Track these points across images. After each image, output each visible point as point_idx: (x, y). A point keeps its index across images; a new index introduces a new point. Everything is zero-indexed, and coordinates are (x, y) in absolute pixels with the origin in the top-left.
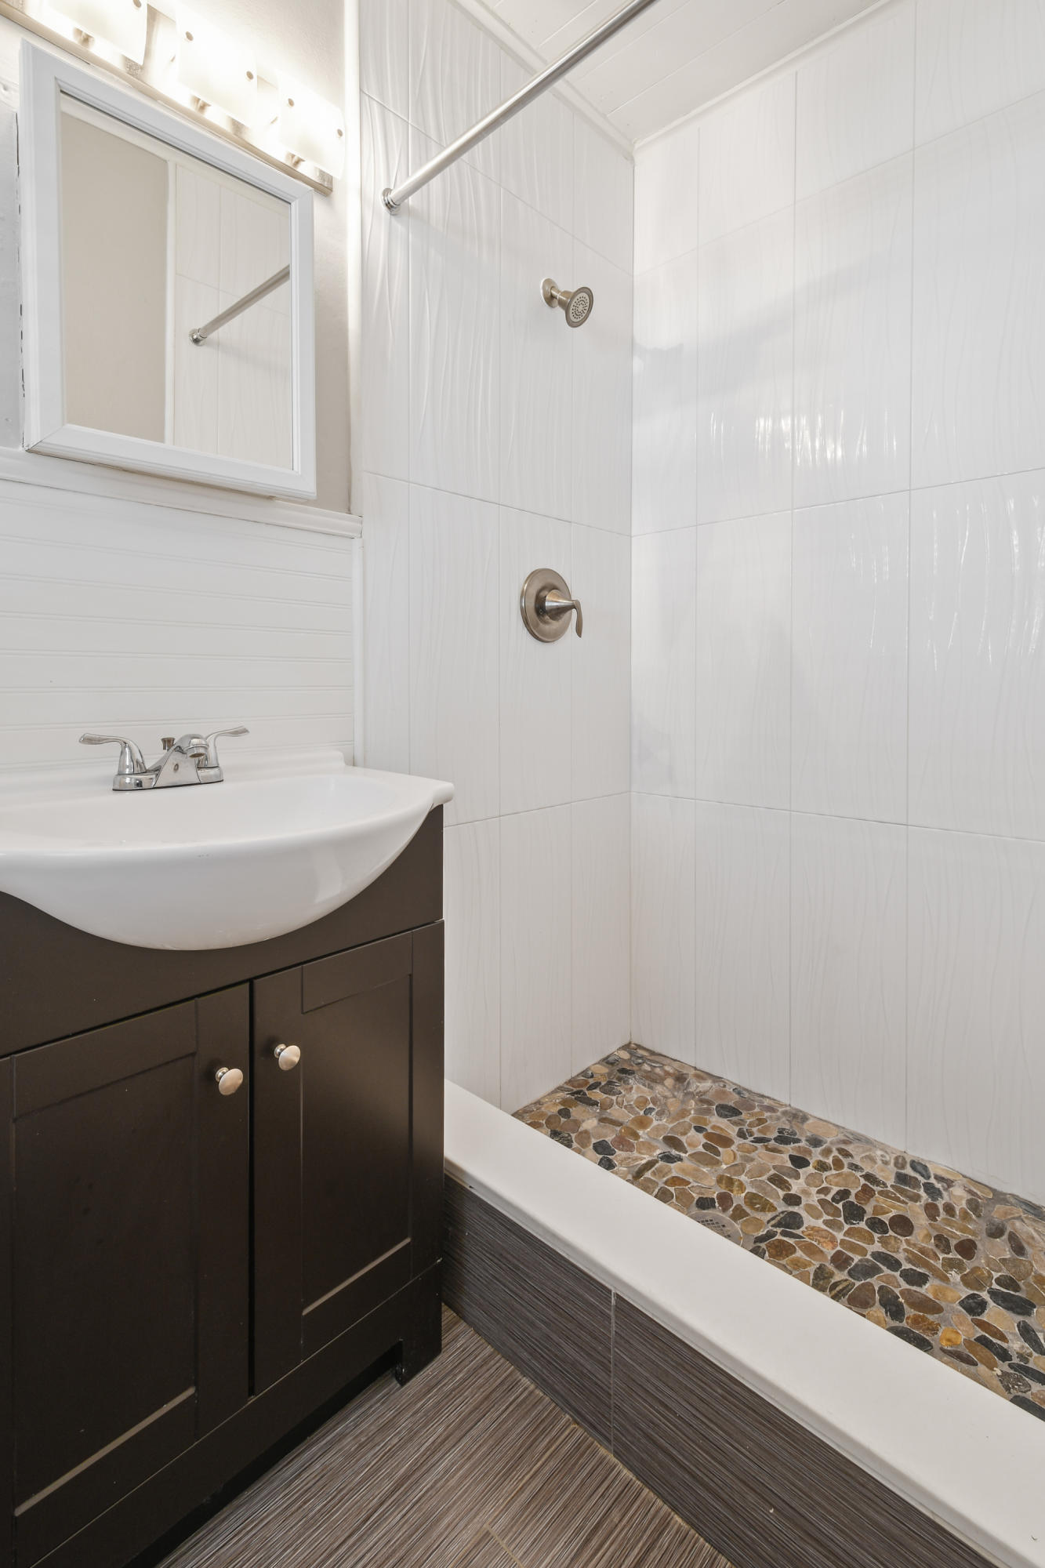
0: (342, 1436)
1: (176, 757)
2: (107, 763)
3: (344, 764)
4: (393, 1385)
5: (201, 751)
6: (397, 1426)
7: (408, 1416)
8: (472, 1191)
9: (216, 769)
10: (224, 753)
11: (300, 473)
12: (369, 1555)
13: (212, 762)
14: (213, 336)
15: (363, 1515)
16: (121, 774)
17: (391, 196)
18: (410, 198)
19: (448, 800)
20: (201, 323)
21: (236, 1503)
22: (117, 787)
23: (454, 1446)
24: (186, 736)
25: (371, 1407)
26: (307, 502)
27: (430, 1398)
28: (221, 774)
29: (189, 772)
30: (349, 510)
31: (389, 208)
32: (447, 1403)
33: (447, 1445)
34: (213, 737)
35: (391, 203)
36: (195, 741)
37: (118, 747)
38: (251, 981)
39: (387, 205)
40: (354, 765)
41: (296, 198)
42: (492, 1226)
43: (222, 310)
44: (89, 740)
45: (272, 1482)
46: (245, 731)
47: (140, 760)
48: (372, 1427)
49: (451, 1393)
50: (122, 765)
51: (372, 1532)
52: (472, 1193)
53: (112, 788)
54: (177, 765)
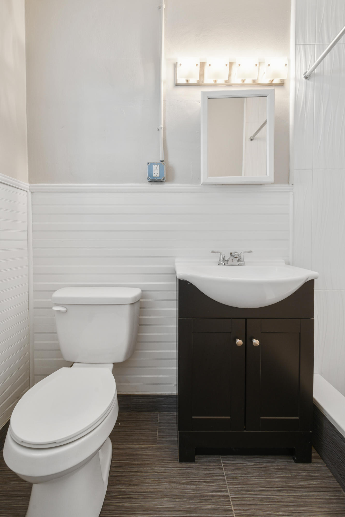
0: (273, 462)
1: (232, 258)
2: (217, 258)
3: (285, 264)
4: (292, 460)
5: (237, 256)
6: (292, 472)
7: (296, 472)
8: (326, 416)
9: (243, 262)
10: (246, 258)
11: (269, 176)
12: (276, 496)
13: (242, 260)
14: (256, 136)
15: (276, 486)
16: (220, 261)
17: (307, 74)
18: (315, 70)
19: (317, 278)
20: (252, 134)
21: (241, 456)
22: (219, 264)
23: (310, 491)
24: (234, 252)
25: (283, 461)
26: (272, 184)
27: (304, 473)
28: (245, 263)
29: (235, 262)
30: (289, 183)
31: (306, 78)
32: (310, 478)
33: (308, 489)
34: (242, 253)
35: (307, 76)
36: (236, 253)
37: (219, 254)
38: (246, 319)
39: (305, 78)
40: (289, 265)
41: (268, 94)
42: (333, 432)
43: (259, 127)
44: (213, 252)
45: (252, 459)
46: (252, 252)
47: (224, 258)
48: (283, 467)
49: (313, 477)
50: (220, 259)
51: (278, 492)
52: (326, 417)
53: (218, 264)
54: (233, 260)
